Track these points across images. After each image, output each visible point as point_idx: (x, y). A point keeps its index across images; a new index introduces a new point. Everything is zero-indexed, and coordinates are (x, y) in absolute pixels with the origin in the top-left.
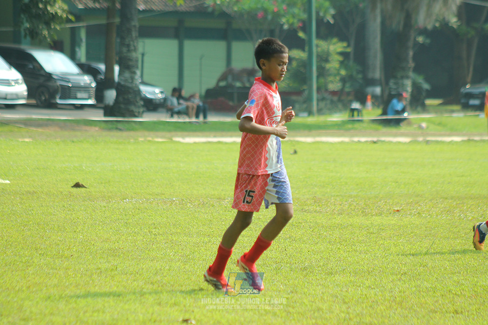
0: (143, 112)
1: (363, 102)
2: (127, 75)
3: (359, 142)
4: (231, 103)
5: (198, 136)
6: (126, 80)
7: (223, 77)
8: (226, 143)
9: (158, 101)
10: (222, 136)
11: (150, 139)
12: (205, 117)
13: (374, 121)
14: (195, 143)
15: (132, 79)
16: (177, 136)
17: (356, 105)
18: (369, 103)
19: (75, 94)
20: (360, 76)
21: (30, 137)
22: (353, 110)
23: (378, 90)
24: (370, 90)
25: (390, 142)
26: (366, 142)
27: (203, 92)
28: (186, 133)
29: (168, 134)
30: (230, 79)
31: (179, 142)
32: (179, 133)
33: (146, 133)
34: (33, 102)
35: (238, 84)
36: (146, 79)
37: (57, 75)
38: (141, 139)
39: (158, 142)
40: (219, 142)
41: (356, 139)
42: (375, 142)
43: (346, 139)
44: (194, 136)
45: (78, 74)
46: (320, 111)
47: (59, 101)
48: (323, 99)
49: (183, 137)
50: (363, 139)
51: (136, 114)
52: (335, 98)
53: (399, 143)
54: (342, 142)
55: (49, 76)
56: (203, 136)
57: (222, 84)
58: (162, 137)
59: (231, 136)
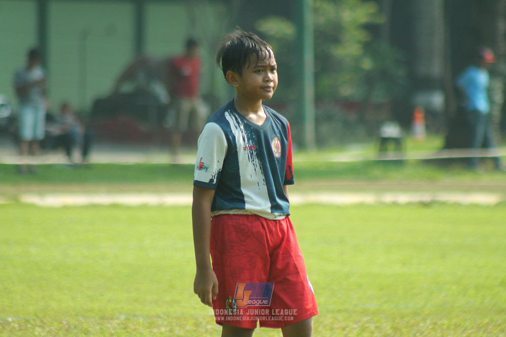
1: (406, 123)
3: (395, 204)
4: (143, 127)
8: (127, 208)
10: (122, 192)
13: (428, 162)
14: (65, 208)
16: (29, 193)
17: (391, 130)
18: (419, 127)
20: (401, 73)
22: (385, 141)
23: (437, 100)
24: (421, 99)
25: (457, 205)
26: (409, 204)
27: (88, 106)
29: (10, 190)
31: (32, 206)
32: (35, 188)
40: (115, 206)
41: (388, 198)
42: (425, 205)
43: (368, 198)
44: (64, 193)
46: (321, 143)
48: (329, 118)
49: (41, 194)
50: (403, 198)
52: (352, 117)
53: (475, 206)
54: (360, 206)
57: (127, 88)
59: (139, 191)
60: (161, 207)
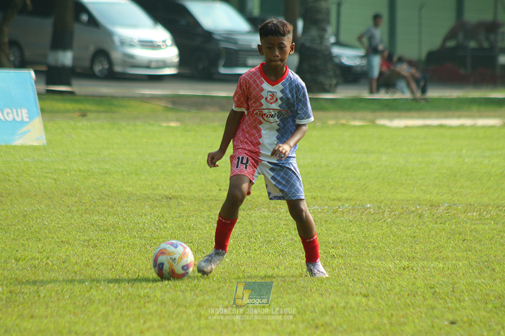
0: (337, 85)
2: (314, 32)
4: (462, 71)
5: (412, 117)
6: (313, 40)
7: (451, 35)
8: (450, 127)
9: (359, 69)
10: (447, 117)
11: (343, 121)
12: (424, 91)
14: (407, 127)
15: (322, 38)
16: (382, 117)
19: (245, 61)
21: (178, 120)
27: (424, 55)
28: (396, 114)
29: (369, 115)
30: (461, 36)
31: (384, 126)
32: (386, 114)
33: (340, 114)
34: (186, 71)
35: (472, 44)
36: (343, 38)
37: (220, 35)
38: (331, 122)
39: (355, 127)
40: (441, 126)
44: (406, 117)
45: (249, 33)
47: (223, 71)
49: (391, 118)
51: (327, 87)
55: (208, 35)
56: (419, 118)
57: (451, 44)
58: (361, 119)
59: (459, 117)
60: (474, 127)
